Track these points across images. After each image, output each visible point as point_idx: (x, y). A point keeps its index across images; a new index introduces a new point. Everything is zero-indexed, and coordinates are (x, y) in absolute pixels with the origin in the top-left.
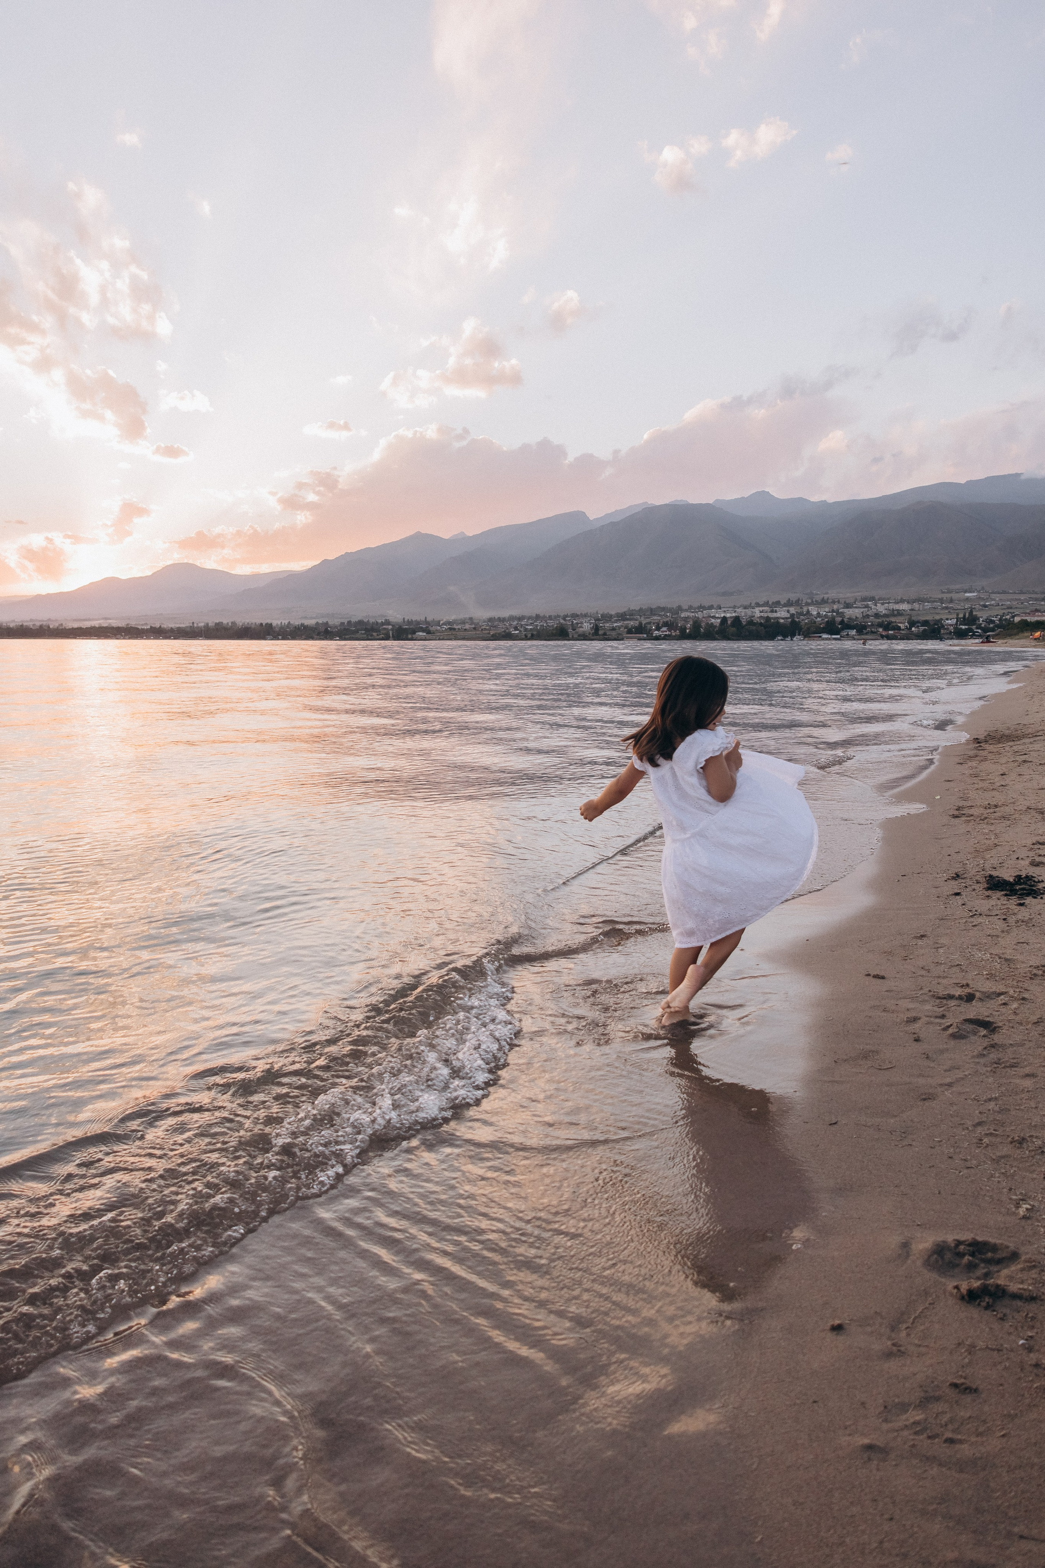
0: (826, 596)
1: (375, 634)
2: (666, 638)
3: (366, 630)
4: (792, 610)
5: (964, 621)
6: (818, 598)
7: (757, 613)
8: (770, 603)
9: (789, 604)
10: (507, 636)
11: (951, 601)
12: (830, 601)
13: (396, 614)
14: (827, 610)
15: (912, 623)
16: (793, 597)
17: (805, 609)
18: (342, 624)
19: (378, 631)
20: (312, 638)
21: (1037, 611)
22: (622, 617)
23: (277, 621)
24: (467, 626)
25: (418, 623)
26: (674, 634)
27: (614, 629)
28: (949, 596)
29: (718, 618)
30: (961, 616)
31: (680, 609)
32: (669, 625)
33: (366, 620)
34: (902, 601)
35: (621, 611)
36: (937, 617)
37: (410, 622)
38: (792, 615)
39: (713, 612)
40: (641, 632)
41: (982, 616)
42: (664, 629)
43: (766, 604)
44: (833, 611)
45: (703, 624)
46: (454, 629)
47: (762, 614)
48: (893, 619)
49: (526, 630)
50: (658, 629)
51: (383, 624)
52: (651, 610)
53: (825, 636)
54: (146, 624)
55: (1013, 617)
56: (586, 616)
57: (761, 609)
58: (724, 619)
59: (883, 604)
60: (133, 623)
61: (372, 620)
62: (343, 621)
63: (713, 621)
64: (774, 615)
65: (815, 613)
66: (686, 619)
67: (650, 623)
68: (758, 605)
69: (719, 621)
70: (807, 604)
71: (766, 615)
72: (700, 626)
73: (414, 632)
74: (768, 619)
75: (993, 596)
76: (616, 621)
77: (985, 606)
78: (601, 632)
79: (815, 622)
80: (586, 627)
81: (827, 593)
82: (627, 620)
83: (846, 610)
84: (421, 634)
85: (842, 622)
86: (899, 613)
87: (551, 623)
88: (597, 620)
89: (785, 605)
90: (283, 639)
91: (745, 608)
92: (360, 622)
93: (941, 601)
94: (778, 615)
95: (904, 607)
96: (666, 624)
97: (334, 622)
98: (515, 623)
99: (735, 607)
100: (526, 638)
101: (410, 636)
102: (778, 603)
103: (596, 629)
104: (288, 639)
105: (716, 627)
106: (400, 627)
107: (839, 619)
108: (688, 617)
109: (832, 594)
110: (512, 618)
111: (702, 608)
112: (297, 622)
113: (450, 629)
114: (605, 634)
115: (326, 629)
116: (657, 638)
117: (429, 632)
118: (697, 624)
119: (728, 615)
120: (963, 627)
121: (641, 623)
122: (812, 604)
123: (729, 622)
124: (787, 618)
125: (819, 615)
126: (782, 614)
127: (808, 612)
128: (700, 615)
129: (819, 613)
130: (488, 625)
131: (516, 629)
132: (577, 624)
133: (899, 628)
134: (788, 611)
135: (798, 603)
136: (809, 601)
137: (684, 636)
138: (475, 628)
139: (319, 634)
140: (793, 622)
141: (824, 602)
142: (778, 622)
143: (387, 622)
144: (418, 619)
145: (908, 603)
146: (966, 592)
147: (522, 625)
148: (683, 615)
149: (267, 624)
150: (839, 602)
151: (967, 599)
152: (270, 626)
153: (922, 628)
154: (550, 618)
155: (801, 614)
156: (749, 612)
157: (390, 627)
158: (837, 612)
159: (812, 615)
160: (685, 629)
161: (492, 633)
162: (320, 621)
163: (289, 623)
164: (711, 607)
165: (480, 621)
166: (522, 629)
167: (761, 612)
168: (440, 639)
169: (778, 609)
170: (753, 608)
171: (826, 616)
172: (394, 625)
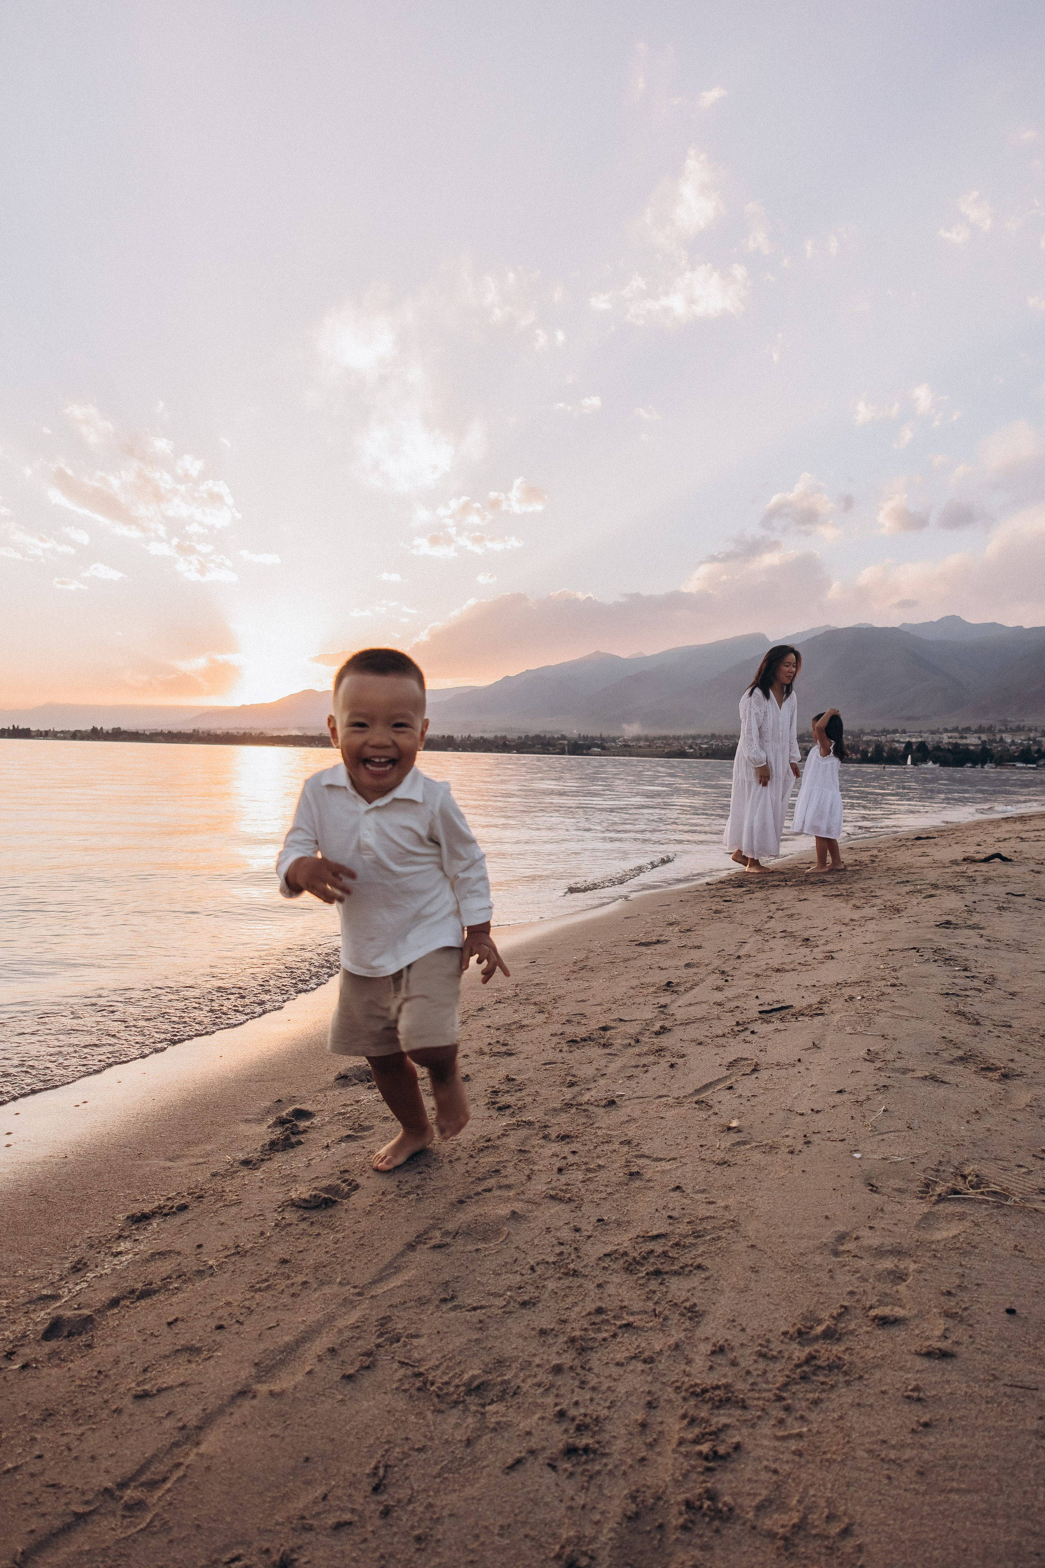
0: (1022, 724)
1: (551, 748)
3: (543, 744)
4: (984, 737)
6: (1013, 725)
7: (945, 738)
8: (960, 729)
9: (980, 730)
10: (682, 754)
12: (1026, 729)
13: (573, 730)
14: (1023, 737)
16: (985, 723)
17: (998, 737)
18: (520, 738)
19: (554, 746)
20: (491, 751)
23: (458, 735)
24: (642, 744)
25: (593, 738)
26: (854, 757)
29: (903, 743)
31: (862, 732)
33: (542, 735)
37: (585, 738)
38: (984, 742)
39: (897, 736)
43: (955, 730)
44: (1029, 739)
45: (886, 749)
46: (629, 746)
47: (951, 740)
49: (701, 748)
51: (559, 739)
53: (1019, 765)
57: (950, 734)
58: (909, 744)
61: (548, 736)
62: (520, 735)
63: (897, 745)
64: (964, 741)
65: (1009, 741)
66: (868, 743)
68: (946, 730)
69: (903, 745)
70: (1001, 731)
71: (954, 741)
72: (882, 750)
73: (589, 748)
74: (956, 745)
79: (1008, 750)
81: (1023, 721)
83: (1043, 739)
84: (596, 749)
85: (1039, 751)
87: (726, 742)
89: (976, 732)
90: (463, 751)
91: (933, 733)
92: (537, 737)
94: (968, 741)
97: (512, 736)
98: (690, 741)
99: (921, 732)
100: (700, 757)
101: (585, 752)
102: (968, 730)
104: (467, 751)
105: (899, 751)
106: (576, 743)
107: (1036, 748)
108: (870, 741)
109: (1029, 722)
110: (686, 737)
111: (885, 732)
112: (476, 735)
113: (625, 746)
115: (505, 743)
117: (603, 748)
118: (879, 747)
119: (914, 740)
122: (1006, 731)
123: (914, 747)
124: (977, 745)
125: (1013, 743)
126: (972, 741)
127: (1001, 739)
128: (883, 739)
129: (1013, 741)
130: (662, 743)
131: (691, 747)
134: (979, 738)
135: (990, 730)
136: (1003, 728)
138: (649, 746)
139: (497, 747)
140: (984, 749)
141: (1019, 729)
142: (968, 749)
143: (563, 737)
144: (594, 735)
147: (697, 744)
148: (865, 738)
149: (449, 737)
150: (1036, 730)
152: (451, 738)
154: (726, 737)
155: (994, 741)
156: (936, 737)
157: (566, 742)
158: (1034, 740)
159: (1006, 742)
160: (867, 752)
161: (666, 750)
162: (499, 734)
163: (469, 736)
164: (895, 731)
165: (655, 738)
166: (697, 748)
167: (949, 738)
168: (614, 755)
169: (968, 735)
170: (941, 733)
171: (1021, 744)
172: (569, 741)
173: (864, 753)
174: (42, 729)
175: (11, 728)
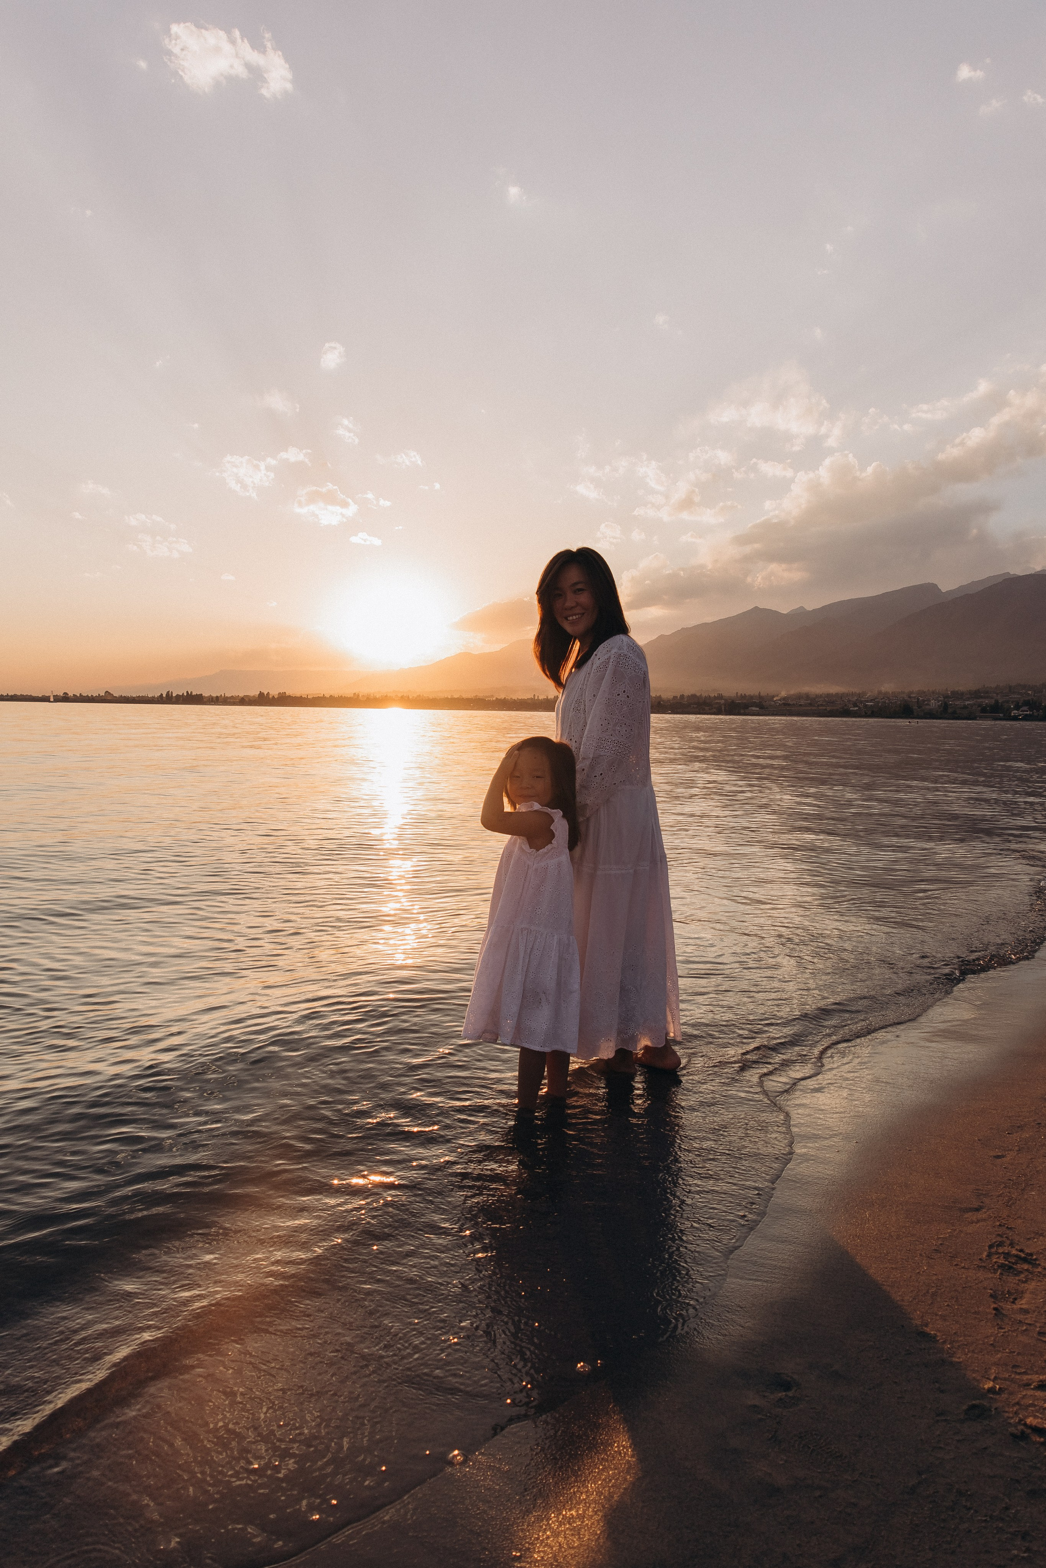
1: (707, 708)
2: (1026, 718)
3: (699, 704)
10: (845, 713)
13: (731, 688)
18: (675, 697)
19: (710, 705)
22: (976, 694)
24: (802, 702)
25: (751, 697)
26: (1036, 714)
27: (965, 707)
32: (1031, 704)
33: (698, 694)
35: (974, 688)
37: (743, 697)
40: (997, 711)
42: (1025, 708)
46: (789, 705)
49: (866, 706)
50: (1017, 707)
51: (715, 698)
52: (1010, 687)
54: (492, 696)
56: (933, 693)
60: (481, 695)
61: (704, 695)
62: (675, 694)
67: (1007, 702)
73: (747, 707)
76: (968, 699)
78: (950, 710)
80: (934, 704)
82: (981, 697)
84: (754, 708)
87: (894, 700)
88: (947, 697)
92: (694, 696)
96: (1027, 703)
98: (854, 699)
100: (866, 716)
101: (742, 711)
103: (945, 706)
106: (733, 702)
110: (851, 695)
113: (785, 704)
114: (954, 712)
116: (1015, 718)
117: (761, 707)
130: (825, 701)
131: (855, 705)
132: (924, 701)
138: (811, 704)
143: (720, 697)
144: (752, 694)
147: (861, 702)
154: (894, 696)
157: (723, 701)
161: (829, 708)
165: (817, 696)
166: (861, 706)
168: (773, 715)
172: (726, 700)
174: (214, 695)
175: (185, 694)
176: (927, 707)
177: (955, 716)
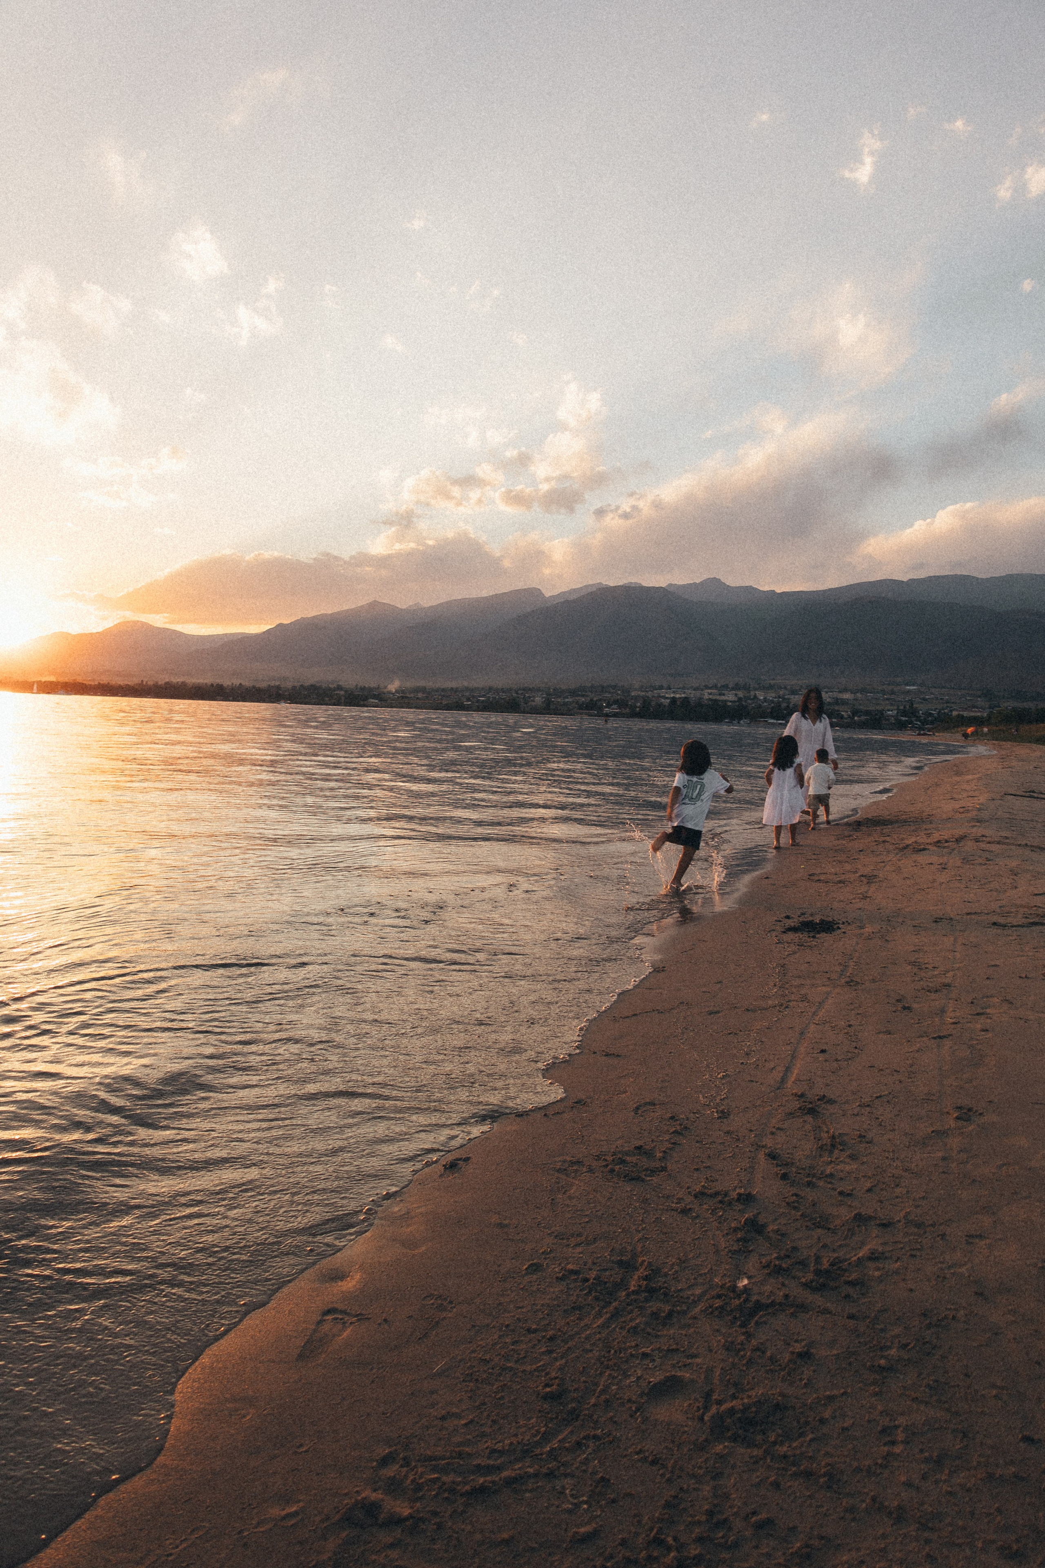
0: (772, 682)
1: (327, 699)
2: (615, 715)
3: (318, 694)
4: (741, 694)
5: (904, 713)
6: (765, 684)
7: (706, 695)
8: (719, 685)
9: (737, 687)
10: (460, 707)
11: (893, 693)
12: (776, 687)
13: (351, 679)
14: (774, 695)
15: (855, 713)
16: (741, 681)
17: (752, 693)
18: (294, 687)
19: (330, 696)
20: (264, 701)
21: (974, 707)
22: (573, 693)
23: (227, 682)
24: (420, 695)
25: (370, 689)
26: (624, 712)
27: (565, 704)
28: (890, 688)
29: (667, 698)
30: (902, 708)
31: (630, 687)
32: (621, 704)
33: (318, 685)
34: (845, 690)
35: (573, 686)
36: (879, 708)
37: (363, 689)
38: (740, 699)
39: (663, 692)
40: (592, 708)
41: (922, 708)
42: (615, 706)
43: (715, 687)
44: (779, 696)
45: (653, 703)
46: (407, 697)
47: (711, 696)
48: (836, 708)
49: (478, 701)
50: (609, 706)
51: (335, 689)
52: (603, 687)
55: (951, 711)
56: (539, 690)
57: (710, 691)
58: (674, 700)
59: (827, 692)
61: (324, 686)
62: (295, 684)
63: (663, 700)
64: (723, 698)
65: (762, 698)
66: (636, 698)
67: (600, 700)
68: (707, 687)
69: (668, 701)
70: (755, 689)
71: (714, 698)
72: (649, 706)
73: (366, 698)
74: (716, 701)
75: (933, 690)
76: (567, 697)
77: (924, 699)
78: (552, 707)
79: (761, 707)
80: (538, 700)
81: (774, 679)
82: (578, 695)
83: (792, 697)
84: (372, 700)
86: (844, 702)
87: (504, 696)
88: (549, 694)
89: (733, 689)
90: (234, 700)
91: (694, 690)
92: (313, 687)
93: (883, 692)
94: (726, 698)
95: (847, 696)
96: (616, 702)
97: (286, 684)
98: (468, 694)
99: (684, 688)
100: (478, 709)
101: (362, 703)
102: (725, 687)
103: (548, 703)
104: (238, 700)
105: (665, 707)
106: (351, 693)
107: (784, 705)
108: (639, 696)
109: (779, 680)
110: (464, 689)
111: (652, 688)
112: (247, 683)
114: (556, 709)
115: (278, 692)
116: (607, 715)
117: (380, 699)
118: (646, 702)
119: (678, 696)
120: (904, 719)
121: (592, 700)
122: (759, 689)
123: (678, 703)
124: (734, 702)
125: (765, 700)
126: (730, 697)
127: (755, 696)
128: (649, 694)
129: (765, 698)
130: (440, 695)
131: (468, 700)
132: (530, 697)
133: (842, 717)
134: (736, 695)
135: (746, 688)
136: (757, 686)
137: (634, 715)
138: (427, 698)
139: (271, 697)
140: (740, 705)
141: (771, 687)
142: (726, 705)
143: (339, 688)
144: (371, 686)
145: (852, 693)
146: (907, 685)
147: (473, 697)
148: (633, 694)
149: (217, 685)
150: (785, 688)
151: (909, 691)
153: (863, 718)
154: (503, 690)
155: (749, 698)
156: (698, 693)
157: (342, 693)
158: (784, 699)
159: (759, 699)
160: (635, 707)
161: (444, 702)
162: (273, 683)
163: (241, 684)
164: (661, 687)
165: (433, 690)
166: (474, 700)
167: (710, 694)
168: (390, 707)
169: (726, 692)
170: (702, 690)
171: (772, 701)
172: (346, 691)
173: (633, 707)
176: (533, 704)
177: (556, 712)
